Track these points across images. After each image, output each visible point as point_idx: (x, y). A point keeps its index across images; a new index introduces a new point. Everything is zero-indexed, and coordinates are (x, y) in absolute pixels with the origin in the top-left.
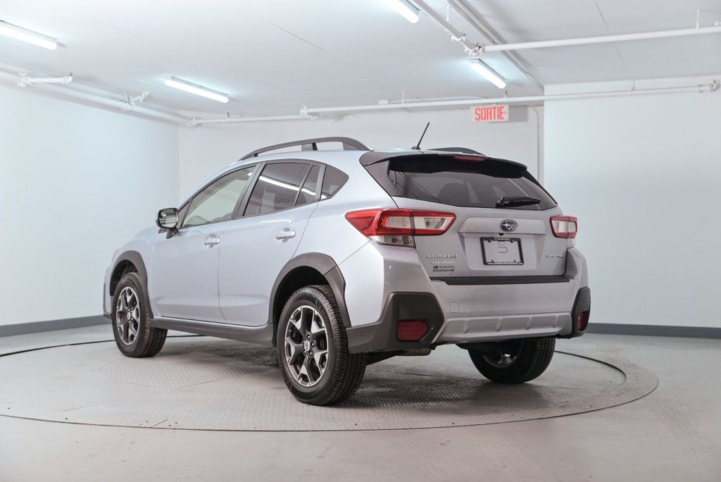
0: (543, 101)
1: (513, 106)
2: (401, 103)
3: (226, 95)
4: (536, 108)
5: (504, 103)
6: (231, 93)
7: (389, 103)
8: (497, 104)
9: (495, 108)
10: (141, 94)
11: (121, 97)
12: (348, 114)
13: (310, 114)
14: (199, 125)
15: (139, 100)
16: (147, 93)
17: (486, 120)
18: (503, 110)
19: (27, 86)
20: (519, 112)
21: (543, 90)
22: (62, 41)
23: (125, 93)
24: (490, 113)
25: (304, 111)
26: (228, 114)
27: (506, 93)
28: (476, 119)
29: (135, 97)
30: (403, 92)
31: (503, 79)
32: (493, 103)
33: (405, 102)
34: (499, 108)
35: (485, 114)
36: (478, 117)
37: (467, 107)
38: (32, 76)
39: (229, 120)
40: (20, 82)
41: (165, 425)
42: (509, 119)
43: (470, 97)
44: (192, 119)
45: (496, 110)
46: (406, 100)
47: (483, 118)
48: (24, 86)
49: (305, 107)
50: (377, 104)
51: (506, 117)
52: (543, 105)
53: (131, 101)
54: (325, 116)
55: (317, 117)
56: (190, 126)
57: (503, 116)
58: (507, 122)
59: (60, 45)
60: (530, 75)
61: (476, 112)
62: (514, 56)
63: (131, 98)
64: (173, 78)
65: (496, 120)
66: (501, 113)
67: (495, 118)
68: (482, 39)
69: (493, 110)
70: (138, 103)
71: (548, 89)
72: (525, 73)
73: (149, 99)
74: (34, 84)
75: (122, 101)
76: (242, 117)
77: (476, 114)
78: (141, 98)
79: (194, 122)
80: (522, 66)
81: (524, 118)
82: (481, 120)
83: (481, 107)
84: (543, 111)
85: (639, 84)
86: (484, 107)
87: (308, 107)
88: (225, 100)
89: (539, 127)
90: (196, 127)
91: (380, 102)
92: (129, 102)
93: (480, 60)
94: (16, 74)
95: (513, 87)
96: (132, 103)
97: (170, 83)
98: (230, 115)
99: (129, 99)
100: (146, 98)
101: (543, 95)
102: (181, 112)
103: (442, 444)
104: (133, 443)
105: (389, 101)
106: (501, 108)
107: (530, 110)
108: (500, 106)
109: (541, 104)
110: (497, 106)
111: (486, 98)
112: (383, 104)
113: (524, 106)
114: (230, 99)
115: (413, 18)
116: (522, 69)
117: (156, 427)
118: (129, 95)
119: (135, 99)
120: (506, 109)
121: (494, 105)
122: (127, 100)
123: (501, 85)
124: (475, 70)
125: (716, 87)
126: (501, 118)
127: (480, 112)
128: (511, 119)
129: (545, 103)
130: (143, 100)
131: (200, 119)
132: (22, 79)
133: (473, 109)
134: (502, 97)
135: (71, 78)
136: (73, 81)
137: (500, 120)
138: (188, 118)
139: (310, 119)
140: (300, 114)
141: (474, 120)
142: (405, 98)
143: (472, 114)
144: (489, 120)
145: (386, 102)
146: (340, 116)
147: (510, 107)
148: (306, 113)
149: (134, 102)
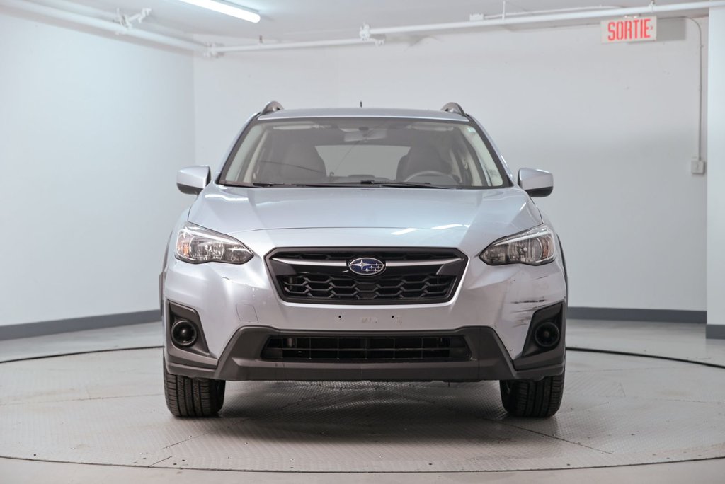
0: (707, 9)
1: (662, 18)
2: (501, 17)
3: (256, 12)
4: (698, 20)
5: (649, 14)
6: (264, 8)
7: (485, 19)
8: (640, 15)
9: (636, 22)
10: (139, 11)
11: (112, 15)
12: (426, 36)
13: (373, 36)
14: (221, 54)
15: (137, 20)
16: (148, 10)
17: (624, 39)
18: (648, 24)
20: (673, 26)
23: (118, 10)
24: (630, 30)
25: (365, 32)
26: (261, 39)
28: (609, 37)
29: (131, 15)
30: (504, 3)
32: (633, 15)
33: (506, 17)
34: (642, 21)
35: (622, 30)
36: (611, 34)
37: (595, 21)
39: (262, 46)
41: (169, 463)
42: (657, 37)
43: (600, 7)
44: (211, 46)
45: (639, 24)
46: (507, 14)
47: (620, 36)
49: (366, 27)
50: (467, 19)
51: (652, 33)
52: (707, 15)
53: (127, 20)
54: (395, 39)
55: (383, 41)
56: (208, 55)
57: (648, 32)
58: (654, 41)
61: (609, 28)
63: (126, 16)
65: (639, 39)
66: (646, 28)
67: (636, 36)
69: (633, 24)
70: (136, 25)
73: (151, 18)
75: (113, 21)
76: (280, 42)
77: (610, 30)
78: (140, 17)
79: (214, 50)
81: (681, 35)
82: (616, 40)
83: (616, 21)
84: (708, 24)
86: (620, 20)
87: (371, 27)
88: (255, 18)
89: (702, 46)
90: (217, 57)
91: (472, 17)
92: (124, 23)
96: (128, 23)
98: (263, 40)
99: (124, 18)
100: (147, 16)
101: (708, 0)
102: (197, 37)
105: (485, 15)
106: (646, 21)
107: (690, 24)
108: (643, 18)
109: (704, 13)
110: (640, 19)
111: (623, 7)
112: (476, 20)
113: (681, 17)
114: (263, 17)
117: (156, 465)
118: (124, 13)
119: (133, 18)
120: (653, 22)
121: (635, 17)
122: (121, 20)
126: (646, 36)
127: (614, 28)
128: (662, 36)
129: (711, 13)
130: (144, 20)
131: (221, 45)
133: (605, 24)
134: (646, 5)
137: (644, 39)
138: (205, 45)
139: (373, 44)
140: (359, 37)
141: (607, 40)
142: (506, 12)
143: (603, 31)
144: (628, 39)
145: (481, 17)
146: (416, 38)
147: (659, 19)
148: (367, 35)
149: (131, 22)
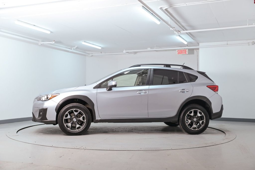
0: (199, 48)
1: (189, 50)
2: (154, 49)
3: (100, 47)
4: (197, 50)
5: (187, 49)
6: (102, 46)
8: (184, 49)
9: (184, 50)
10: (75, 47)
11: (69, 47)
12: (138, 52)
13: (126, 52)
14: (92, 56)
15: (74, 48)
16: (77, 46)
19: (41, 44)
20: (191, 51)
21: (199, 44)
22: (51, 31)
24: (182, 52)
25: (124, 51)
26: (101, 52)
27: (187, 45)
28: (178, 53)
29: (73, 47)
30: (155, 45)
31: (186, 41)
33: (156, 49)
34: (185, 50)
35: (180, 52)
37: (175, 50)
38: (43, 41)
39: (101, 54)
40: (39, 43)
41: (82, 148)
42: (188, 53)
43: (176, 47)
45: (184, 51)
46: (156, 48)
48: (40, 44)
49: (125, 50)
50: (147, 49)
51: (187, 53)
52: (199, 49)
54: (131, 53)
55: (128, 53)
57: (186, 53)
59: (51, 32)
60: (195, 40)
62: (190, 34)
64: (85, 42)
65: (184, 54)
66: (186, 52)
68: (180, 29)
70: (74, 49)
71: (200, 44)
72: (193, 39)
73: (77, 48)
74: (43, 44)
75: (69, 49)
76: (105, 53)
78: (75, 48)
79: (91, 55)
80: (192, 37)
81: (193, 53)
82: (179, 54)
83: (179, 50)
84: (199, 51)
85: (229, 42)
87: (126, 50)
88: (100, 48)
89: (198, 56)
91: (148, 48)
92: (71, 49)
93: (179, 35)
94: (38, 41)
95: (189, 44)
96: (72, 49)
97: (84, 43)
101: (199, 46)
102: (87, 52)
103: (168, 155)
104: (72, 153)
107: (195, 51)
109: (198, 49)
111: (181, 47)
112: (149, 49)
113: (193, 50)
114: (102, 48)
115: (158, 22)
116: (192, 38)
117: (79, 148)
118: (71, 47)
119: (73, 48)
120: (187, 50)
121: (183, 49)
122: (71, 48)
123: (186, 43)
124: (177, 39)
125: (254, 43)
127: (179, 52)
128: (189, 54)
129: (200, 49)
131: (92, 54)
132: (40, 43)
133: (177, 51)
134: (186, 47)
135: (54, 42)
136: (55, 43)
137: (185, 54)
138: (89, 54)
139: (126, 54)
140: (123, 52)
141: (177, 54)
142: (156, 47)
143: (176, 52)
144: (182, 54)
145: (150, 48)
146: (135, 53)
147: (188, 50)
148: (125, 52)
149: (73, 49)
